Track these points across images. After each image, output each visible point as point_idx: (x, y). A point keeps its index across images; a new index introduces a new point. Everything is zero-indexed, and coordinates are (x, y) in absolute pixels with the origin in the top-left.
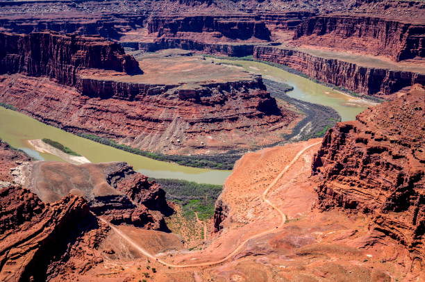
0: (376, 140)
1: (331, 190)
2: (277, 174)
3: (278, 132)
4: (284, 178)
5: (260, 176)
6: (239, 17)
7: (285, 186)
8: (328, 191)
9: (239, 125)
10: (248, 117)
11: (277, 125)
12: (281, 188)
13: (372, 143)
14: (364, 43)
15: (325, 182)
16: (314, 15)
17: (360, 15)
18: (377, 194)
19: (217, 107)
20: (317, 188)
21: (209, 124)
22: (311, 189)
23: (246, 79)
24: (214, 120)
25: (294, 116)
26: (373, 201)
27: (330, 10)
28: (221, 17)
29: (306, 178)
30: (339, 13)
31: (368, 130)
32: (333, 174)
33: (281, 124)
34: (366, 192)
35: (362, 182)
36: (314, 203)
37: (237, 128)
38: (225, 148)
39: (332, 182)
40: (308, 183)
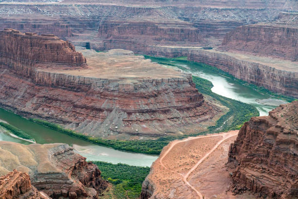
0: (285, 133)
1: (244, 176)
2: (199, 160)
3: (203, 124)
4: (204, 163)
5: (183, 161)
6: (177, 24)
7: (204, 170)
8: (241, 177)
9: (169, 116)
10: (177, 109)
11: (203, 118)
12: (201, 172)
13: (281, 137)
14: (283, 50)
15: (239, 168)
16: (242, 24)
17: (281, 26)
18: (284, 181)
19: (152, 100)
20: (232, 174)
21: (144, 114)
22: (227, 174)
23: (178, 77)
24: (148, 111)
25: (218, 110)
26: (280, 187)
27: (255, 21)
28: (161, 23)
29: (224, 164)
30: (263, 24)
31: (279, 124)
32: (246, 162)
33: (207, 117)
34: (274, 179)
35: (271, 170)
36: (228, 187)
37: (168, 119)
38: (156, 135)
39: (245, 169)
40: (225, 169)
